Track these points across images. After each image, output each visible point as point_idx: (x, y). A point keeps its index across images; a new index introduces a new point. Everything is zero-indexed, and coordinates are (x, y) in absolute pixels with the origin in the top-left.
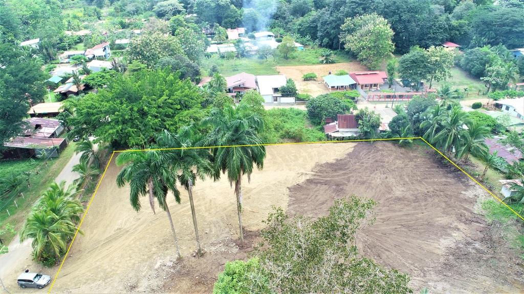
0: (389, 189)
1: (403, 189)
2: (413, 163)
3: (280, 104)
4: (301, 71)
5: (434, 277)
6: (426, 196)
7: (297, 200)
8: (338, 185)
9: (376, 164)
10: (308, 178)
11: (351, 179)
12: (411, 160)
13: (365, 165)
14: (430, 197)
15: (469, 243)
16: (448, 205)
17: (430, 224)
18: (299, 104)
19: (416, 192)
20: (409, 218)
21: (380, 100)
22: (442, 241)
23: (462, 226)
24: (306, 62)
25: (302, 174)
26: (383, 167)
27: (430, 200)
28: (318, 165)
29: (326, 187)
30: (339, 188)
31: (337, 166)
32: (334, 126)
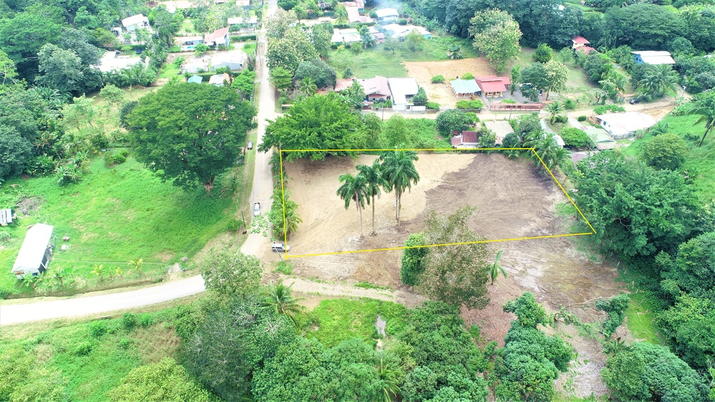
0: (495, 194)
1: (505, 194)
2: (517, 173)
3: (413, 112)
4: (429, 69)
5: (513, 248)
6: (520, 199)
7: (431, 201)
8: (460, 190)
9: (489, 174)
10: (439, 184)
11: (470, 185)
12: (516, 171)
13: (481, 175)
14: (523, 200)
15: (539, 230)
16: (533, 206)
17: (518, 218)
18: (429, 113)
19: (514, 196)
20: (506, 214)
21: (501, 109)
22: (523, 228)
23: (538, 220)
24: (434, 57)
25: (435, 181)
26: (494, 176)
27: (522, 202)
28: (446, 174)
29: (452, 191)
30: (461, 193)
31: (460, 175)
32: (459, 140)
